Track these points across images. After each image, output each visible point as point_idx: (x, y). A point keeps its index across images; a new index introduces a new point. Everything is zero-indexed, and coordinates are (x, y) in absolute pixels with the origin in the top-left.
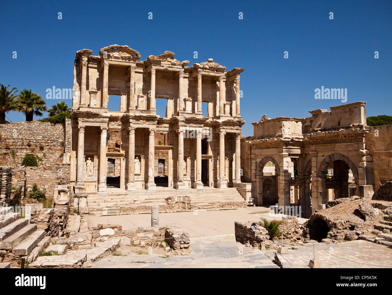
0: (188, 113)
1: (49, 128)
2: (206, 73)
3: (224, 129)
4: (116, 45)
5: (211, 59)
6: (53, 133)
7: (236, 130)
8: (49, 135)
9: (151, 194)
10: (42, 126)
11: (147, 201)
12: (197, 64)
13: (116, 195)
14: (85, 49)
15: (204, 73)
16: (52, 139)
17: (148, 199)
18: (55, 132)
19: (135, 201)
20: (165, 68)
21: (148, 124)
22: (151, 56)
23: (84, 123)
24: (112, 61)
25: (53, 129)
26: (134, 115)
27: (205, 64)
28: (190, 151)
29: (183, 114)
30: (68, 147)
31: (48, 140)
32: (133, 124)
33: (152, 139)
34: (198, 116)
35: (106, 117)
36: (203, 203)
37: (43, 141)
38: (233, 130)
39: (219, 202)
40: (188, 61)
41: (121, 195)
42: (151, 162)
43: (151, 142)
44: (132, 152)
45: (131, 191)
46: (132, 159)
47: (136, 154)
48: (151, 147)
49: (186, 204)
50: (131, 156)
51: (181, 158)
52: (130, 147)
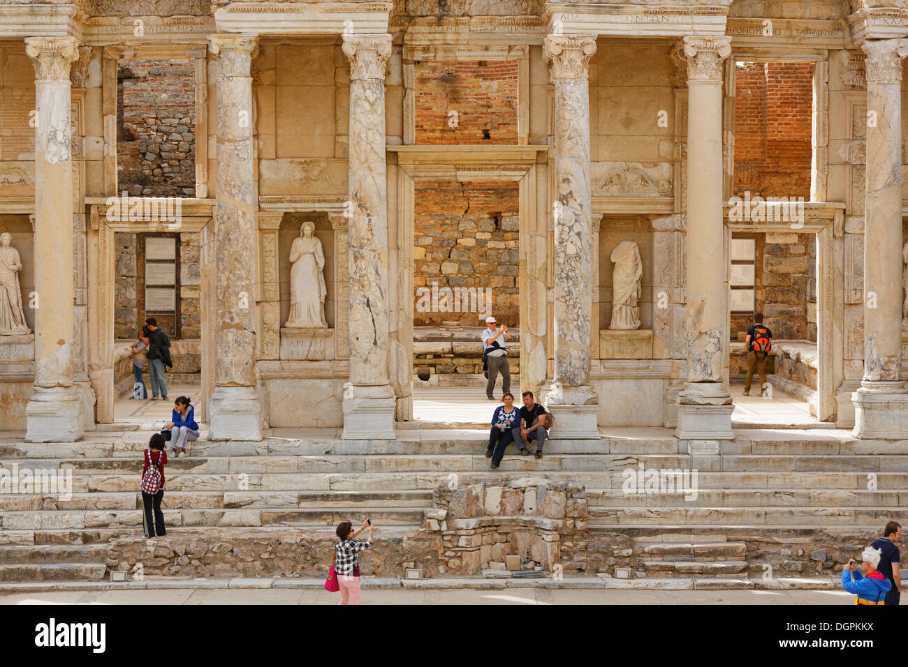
9: (354, 463)
11: (307, 506)
19: (232, 506)
21: (332, 11)
28: (671, 182)
36: (689, 531)
39: (808, 532)
42: (362, 258)
43: (360, 126)
44: (231, 194)
45: (227, 441)
46: (230, 240)
47: (298, 205)
48: (359, 158)
49: (549, 538)
50: (225, 218)
51: (571, 228)
52: (222, 164)
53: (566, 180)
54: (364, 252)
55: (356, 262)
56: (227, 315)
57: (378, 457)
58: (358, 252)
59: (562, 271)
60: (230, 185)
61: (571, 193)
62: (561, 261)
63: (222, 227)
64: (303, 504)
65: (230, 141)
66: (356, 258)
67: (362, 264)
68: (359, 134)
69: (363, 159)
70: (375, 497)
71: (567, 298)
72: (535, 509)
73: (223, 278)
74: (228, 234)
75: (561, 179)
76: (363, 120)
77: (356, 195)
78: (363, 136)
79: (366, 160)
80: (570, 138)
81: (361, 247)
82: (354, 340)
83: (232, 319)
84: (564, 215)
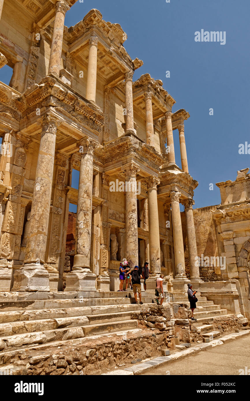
2: (156, 97)
7: (189, 195)
28: (124, 219)
38: (186, 193)
42: (88, 215)
43: (89, 168)
44: (48, 175)
46: (46, 194)
48: (88, 179)
50: (45, 184)
52: (45, 163)
53: (134, 205)
55: (85, 216)
56: (41, 227)
58: (86, 212)
59: (133, 233)
60: (48, 172)
61: (135, 209)
62: (133, 230)
63: (42, 188)
65: (49, 154)
68: (88, 171)
71: (135, 242)
73: (40, 210)
74: (45, 192)
75: (132, 205)
76: (90, 166)
77: (86, 191)
79: (90, 180)
81: (88, 211)
82: (82, 248)
83: (43, 230)
84: (133, 215)
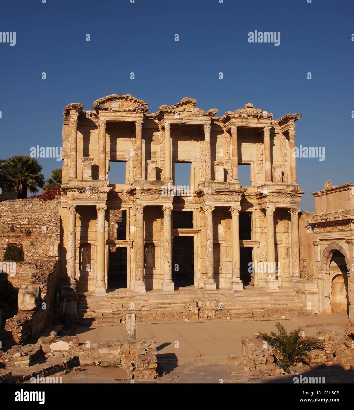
0: (218, 183)
1: (37, 208)
2: (244, 125)
3: (272, 202)
4: (115, 95)
5: (250, 104)
6: (41, 215)
7: (291, 204)
8: (36, 217)
10: (28, 206)
11: (159, 306)
12: (229, 113)
13: (118, 298)
14: (73, 104)
15: (240, 125)
16: (41, 223)
17: (161, 304)
18: (44, 214)
19: (143, 306)
20: (184, 121)
21: (161, 200)
22: (162, 106)
23: (75, 201)
24: (110, 116)
25: (42, 209)
26: (141, 189)
27: (242, 111)
29: (210, 184)
30: (56, 233)
31: (36, 224)
32: (140, 200)
33: (168, 220)
34: (233, 186)
35: (104, 193)
36: (240, 309)
37: (30, 226)
38: (285, 204)
39: (263, 309)
40: (216, 109)
41: (124, 297)
45: (139, 292)
47: (148, 241)
49: (213, 311)
50: (138, 244)
51: (210, 246)
53: (209, 236)
54: (167, 251)
57: (172, 295)
59: (208, 255)
60: (140, 237)
61: (210, 238)
62: (208, 253)
63: (138, 246)
64: (158, 306)
65: (139, 227)
66: (166, 252)
67: (167, 254)
69: (167, 231)
70: (173, 304)
72: (209, 305)
75: (207, 236)
78: (167, 226)
80: (209, 227)
81: (167, 250)
82: (165, 270)
83: (140, 266)
84: (208, 243)
